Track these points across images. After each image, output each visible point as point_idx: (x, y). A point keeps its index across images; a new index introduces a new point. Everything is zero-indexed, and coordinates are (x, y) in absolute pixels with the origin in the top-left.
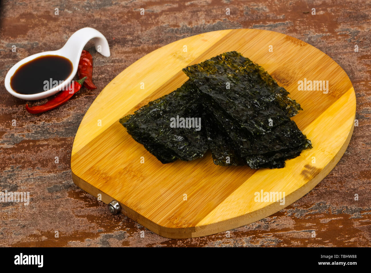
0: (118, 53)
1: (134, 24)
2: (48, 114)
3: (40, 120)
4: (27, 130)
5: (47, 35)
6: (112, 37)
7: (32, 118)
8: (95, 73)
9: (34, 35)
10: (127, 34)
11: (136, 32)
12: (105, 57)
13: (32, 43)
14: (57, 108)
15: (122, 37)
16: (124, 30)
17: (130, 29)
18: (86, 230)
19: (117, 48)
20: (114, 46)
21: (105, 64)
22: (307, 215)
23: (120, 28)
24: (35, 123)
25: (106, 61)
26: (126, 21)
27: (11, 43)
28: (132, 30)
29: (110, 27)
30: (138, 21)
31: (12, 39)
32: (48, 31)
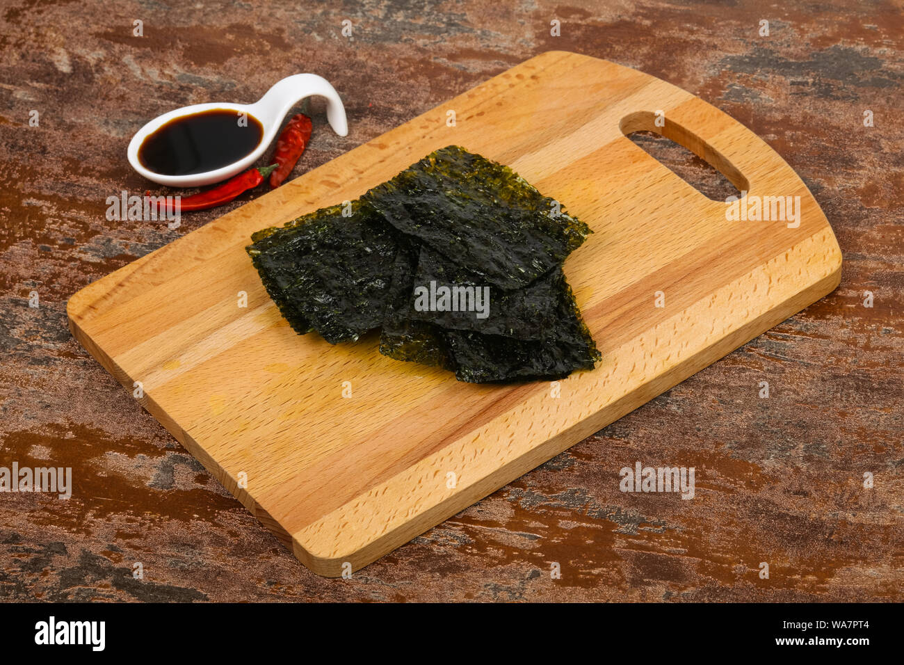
0: (365, 133)
1: (420, 85)
4: (138, 238)
5: (259, 73)
6: (368, 102)
9: (236, 68)
10: (398, 102)
11: (415, 103)
12: (338, 136)
13: (225, 81)
14: (207, 209)
15: (386, 105)
16: (396, 93)
17: (408, 93)
18: (146, 439)
19: (366, 124)
21: (331, 149)
22: (541, 507)
23: (392, 88)
24: (158, 228)
25: (336, 143)
26: (409, 77)
27: (188, 74)
28: (410, 95)
29: (375, 82)
30: (430, 82)
31: (194, 67)
32: (263, 65)
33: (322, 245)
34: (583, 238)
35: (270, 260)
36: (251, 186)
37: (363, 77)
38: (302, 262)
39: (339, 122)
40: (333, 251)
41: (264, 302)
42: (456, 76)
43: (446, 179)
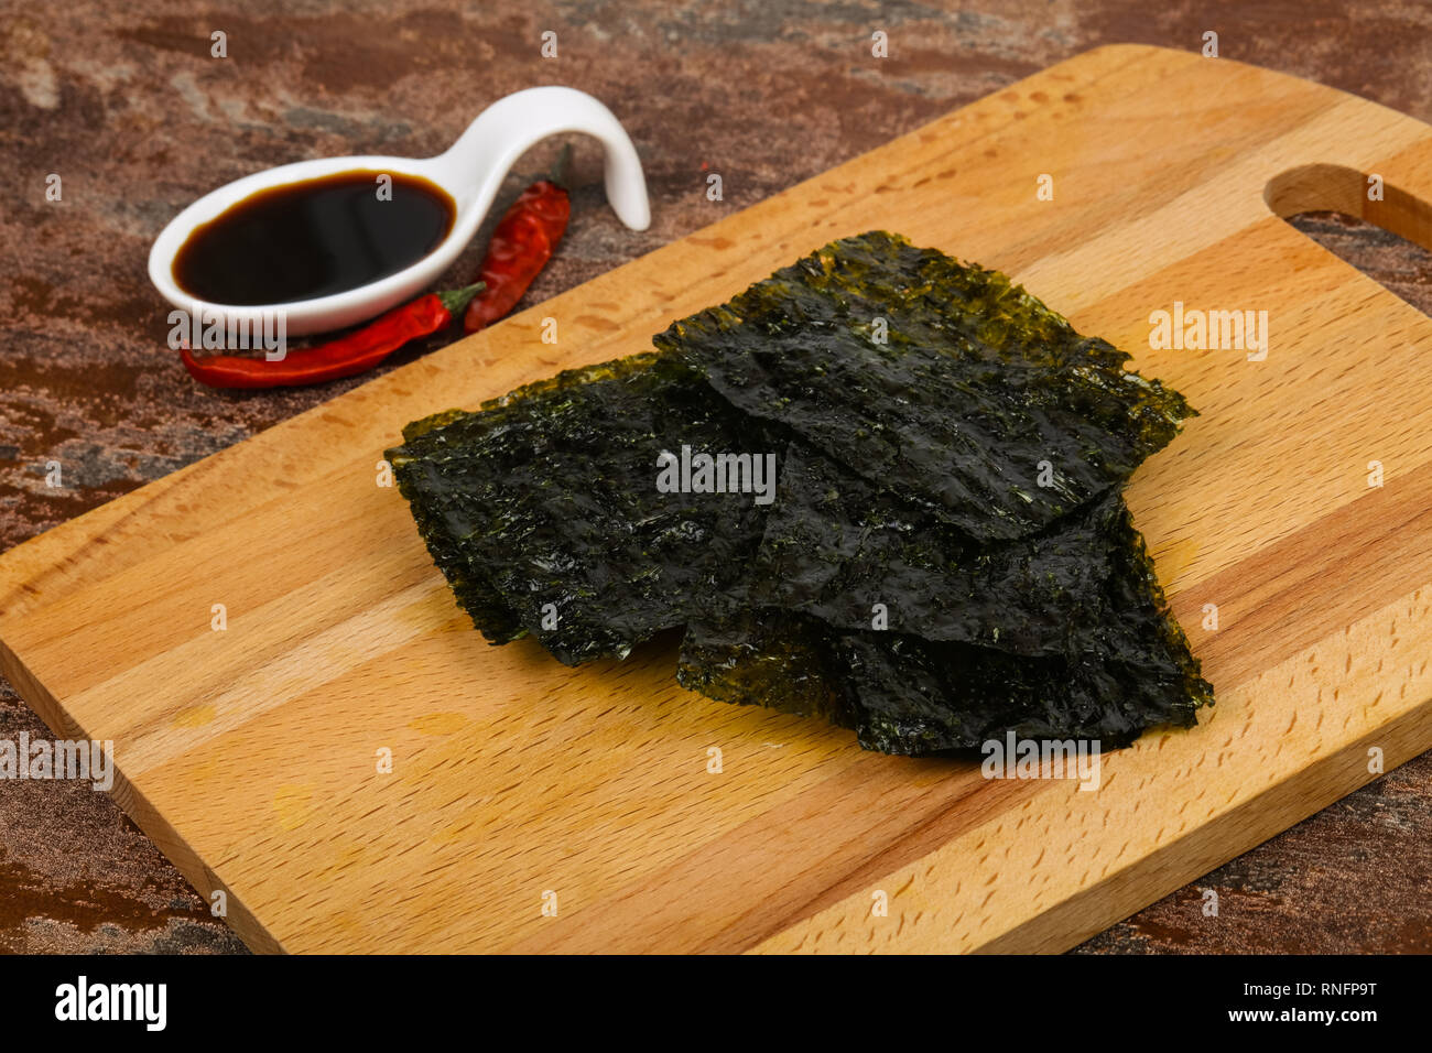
1: (817, 126)
2: (275, 402)
3: (230, 419)
4: (160, 444)
5: (464, 106)
6: (700, 160)
7: (207, 402)
8: (548, 283)
9: (415, 97)
10: (768, 160)
11: (804, 160)
12: (627, 230)
13: (389, 122)
15: (739, 167)
16: (763, 141)
17: (791, 141)
20: (686, 194)
23: (754, 132)
24: (209, 424)
25: (623, 246)
26: (793, 110)
27: (310, 109)
28: (794, 145)
29: (716, 121)
30: (840, 118)
31: (324, 96)
32: (476, 89)
33: (559, 443)
34: (1173, 426)
35: (432, 475)
36: (422, 331)
37: (693, 110)
38: (508, 482)
39: (632, 200)
40: (583, 457)
41: (426, 577)
42: (897, 104)
43: (856, 302)
